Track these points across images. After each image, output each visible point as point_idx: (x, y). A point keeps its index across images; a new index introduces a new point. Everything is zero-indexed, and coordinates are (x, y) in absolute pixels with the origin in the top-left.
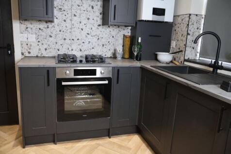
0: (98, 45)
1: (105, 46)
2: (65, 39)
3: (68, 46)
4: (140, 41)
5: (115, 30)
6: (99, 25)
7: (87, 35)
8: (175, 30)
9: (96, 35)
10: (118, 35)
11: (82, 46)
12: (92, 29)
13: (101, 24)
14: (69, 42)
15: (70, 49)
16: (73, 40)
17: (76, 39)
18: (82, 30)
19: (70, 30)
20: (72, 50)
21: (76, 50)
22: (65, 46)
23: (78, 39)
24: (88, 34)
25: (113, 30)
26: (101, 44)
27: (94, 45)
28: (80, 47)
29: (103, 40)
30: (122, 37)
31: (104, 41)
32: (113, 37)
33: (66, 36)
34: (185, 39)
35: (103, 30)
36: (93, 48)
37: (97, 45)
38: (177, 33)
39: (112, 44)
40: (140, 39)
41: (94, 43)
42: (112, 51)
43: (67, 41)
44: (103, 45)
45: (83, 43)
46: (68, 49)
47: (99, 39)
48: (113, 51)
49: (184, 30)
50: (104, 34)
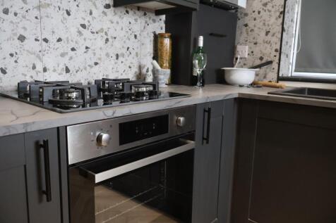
0: (107, 55)
1: (121, 59)
2: (22, 38)
3: (32, 59)
4: (201, 44)
5: (139, 21)
6: (107, 6)
7: (81, 29)
8: (246, 25)
9: (102, 30)
10: (145, 33)
11: (71, 58)
12: (91, 13)
13: (112, 3)
14: (36, 47)
15: (39, 67)
16: (46, 40)
17: (53, 39)
18: (68, 13)
19: (36, 13)
20: (45, 70)
21: (54, 71)
22: (25, 60)
23: (59, 40)
24: (83, 26)
25: (136, 20)
26: (112, 53)
27: (98, 56)
28: (65, 61)
29: (117, 44)
30: (152, 38)
31: (117, 46)
32: (136, 36)
33: (25, 28)
34: (276, 40)
35: (116, 18)
36: (96, 64)
37: (103, 56)
38: (252, 30)
39: (134, 53)
40: (201, 39)
41: (98, 51)
42: (135, 69)
43: (30, 44)
44: (117, 56)
45: (73, 49)
46: (34, 67)
47: (107, 40)
48: (137, 70)
49: (270, 23)
50: (118, 28)
